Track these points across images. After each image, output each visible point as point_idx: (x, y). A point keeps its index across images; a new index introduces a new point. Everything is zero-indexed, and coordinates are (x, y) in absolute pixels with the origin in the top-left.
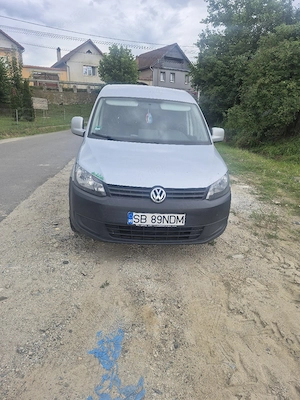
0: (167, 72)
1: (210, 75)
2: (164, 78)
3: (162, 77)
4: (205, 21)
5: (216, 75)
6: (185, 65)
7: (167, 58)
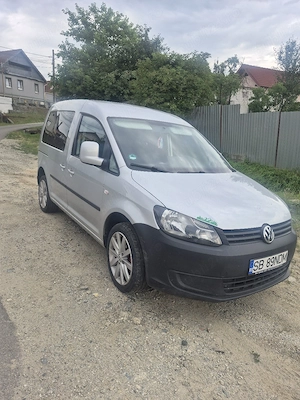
0: (13, 78)
1: (79, 88)
2: (11, 85)
3: (7, 83)
4: (67, 34)
5: (85, 88)
6: (33, 73)
7: (12, 64)
